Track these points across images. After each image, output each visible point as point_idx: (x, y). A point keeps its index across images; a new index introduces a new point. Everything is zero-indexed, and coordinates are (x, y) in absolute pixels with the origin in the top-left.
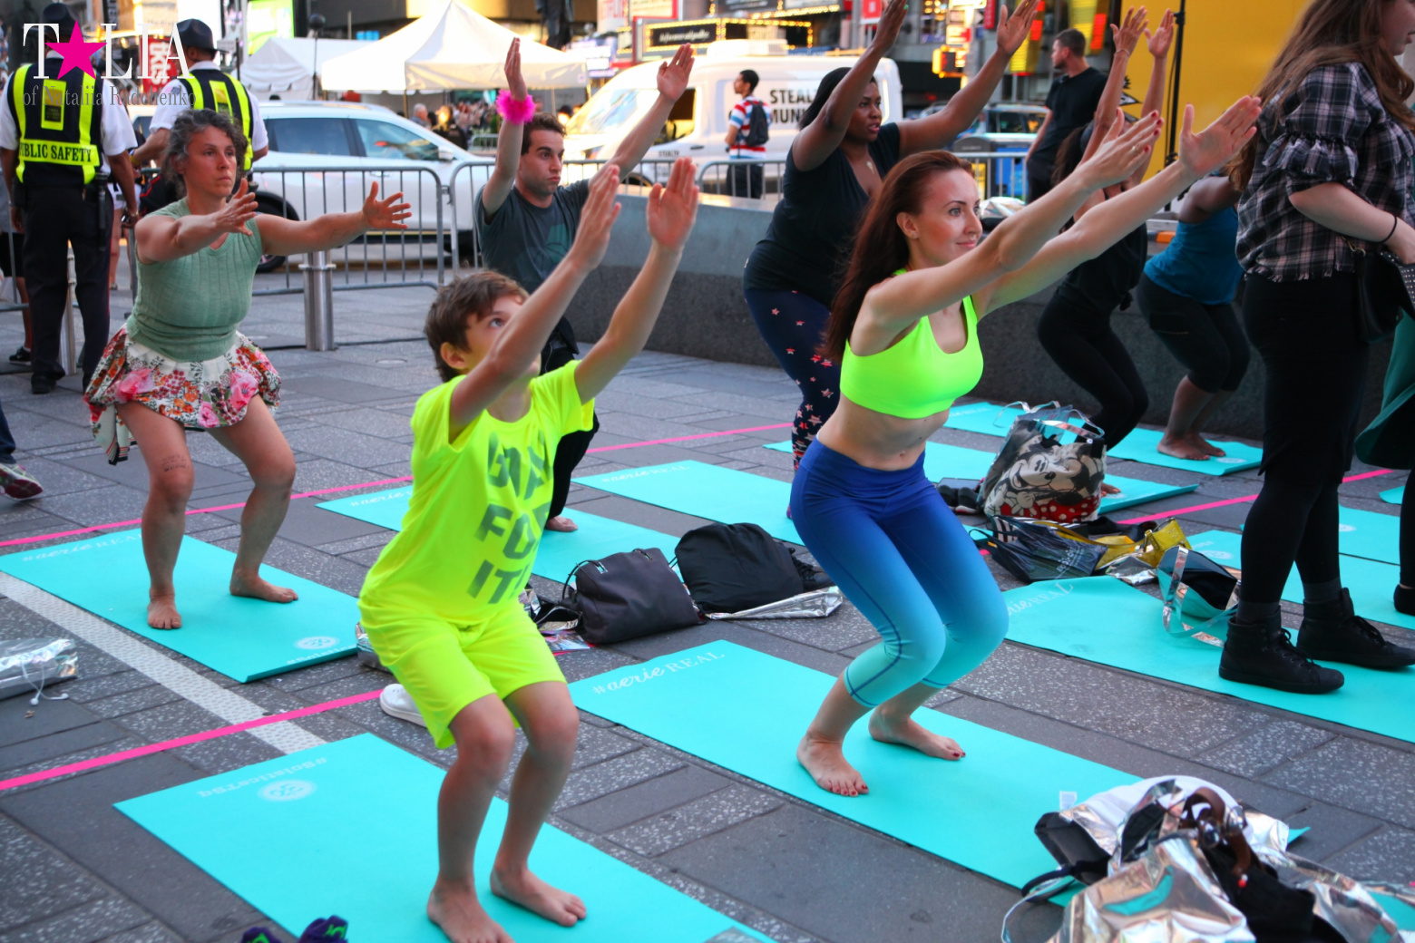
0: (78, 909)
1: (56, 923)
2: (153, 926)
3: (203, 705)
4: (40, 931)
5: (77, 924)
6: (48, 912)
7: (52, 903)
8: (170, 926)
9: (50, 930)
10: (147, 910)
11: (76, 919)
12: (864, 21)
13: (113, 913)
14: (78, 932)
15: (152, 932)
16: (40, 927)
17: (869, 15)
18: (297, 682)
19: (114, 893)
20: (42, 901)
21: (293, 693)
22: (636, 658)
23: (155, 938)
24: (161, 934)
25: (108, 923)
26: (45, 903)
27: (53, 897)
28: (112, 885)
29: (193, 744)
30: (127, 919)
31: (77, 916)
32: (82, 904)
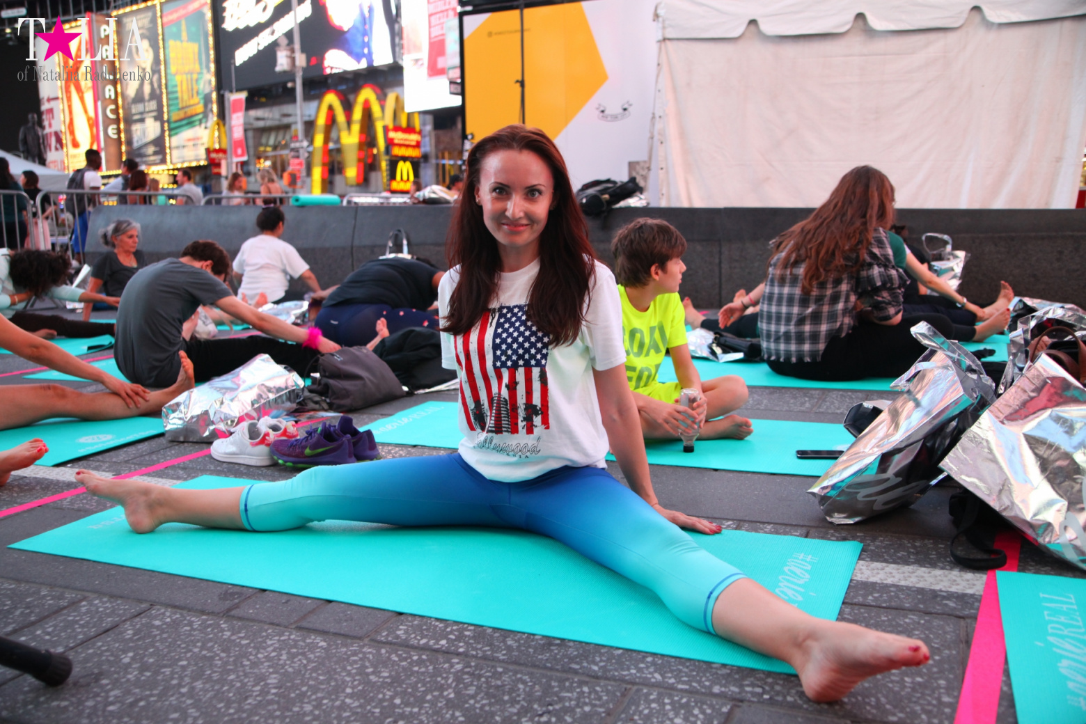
0: (65, 611)
1: (51, 624)
2: (158, 610)
3: (48, 477)
4: (39, 632)
5: (77, 622)
6: (33, 618)
7: (31, 612)
8: (175, 607)
9: (50, 630)
10: (140, 601)
11: (71, 618)
12: (236, 160)
13: (107, 608)
14: (82, 626)
15: (163, 614)
16: (37, 630)
17: (237, 156)
18: (122, 455)
19: (92, 596)
20: (18, 612)
21: (127, 462)
22: (382, 415)
23: (170, 617)
24: (175, 613)
25: (108, 615)
26: (22, 613)
27: (27, 608)
28: (84, 590)
29: (66, 499)
30: (125, 610)
31: (69, 616)
32: (65, 608)
